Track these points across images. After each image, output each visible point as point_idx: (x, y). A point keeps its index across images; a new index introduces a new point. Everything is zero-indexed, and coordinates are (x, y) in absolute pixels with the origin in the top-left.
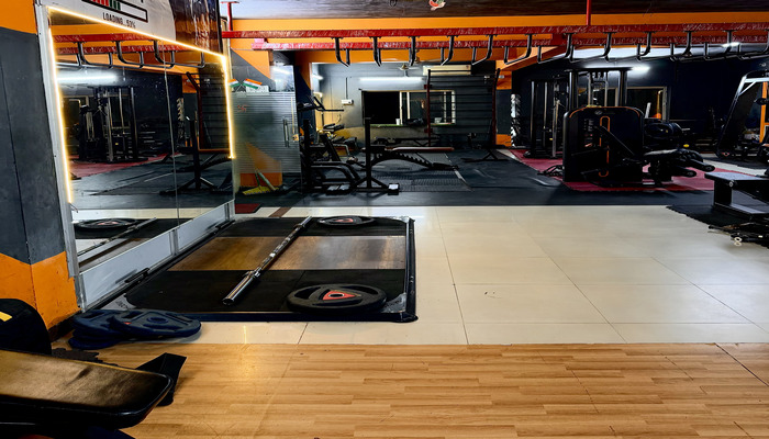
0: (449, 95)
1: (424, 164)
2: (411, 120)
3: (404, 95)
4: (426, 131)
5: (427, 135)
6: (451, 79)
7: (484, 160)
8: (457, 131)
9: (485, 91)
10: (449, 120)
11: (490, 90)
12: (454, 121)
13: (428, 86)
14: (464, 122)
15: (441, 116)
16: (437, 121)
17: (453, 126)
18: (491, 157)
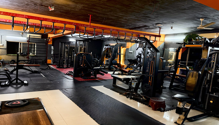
0: (34, 45)
1: (31, 71)
2: (22, 53)
3: (21, 43)
4: (27, 58)
5: (27, 59)
6: (35, 39)
7: (47, 69)
8: (36, 58)
9: (45, 44)
10: (34, 54)
11: (46, 44)
12: (35, 54)
13: (28, 41)
14: (38, 55)
15: (32, 52)
16: (31, 54)
17: (35, 56)
18: (49, 68)
